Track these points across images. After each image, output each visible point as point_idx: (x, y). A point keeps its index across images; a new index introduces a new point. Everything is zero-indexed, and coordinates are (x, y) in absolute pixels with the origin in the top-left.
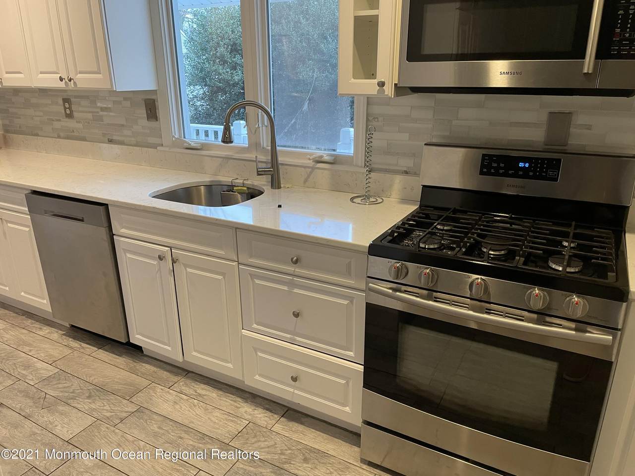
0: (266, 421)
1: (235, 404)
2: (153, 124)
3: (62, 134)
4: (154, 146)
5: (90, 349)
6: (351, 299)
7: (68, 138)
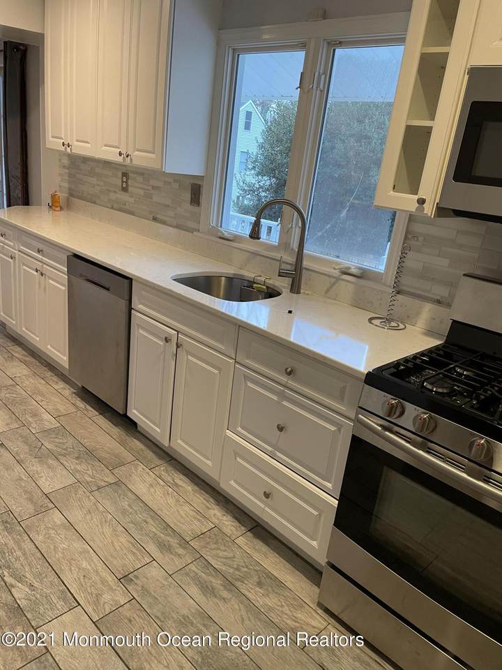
0: (231, 530)
1: (208, 504)
2: (195, 209)
3: (115, 206)
4: (191, 231)
5: (92, 412)
6: (339, 426)
7: (120, 210)
